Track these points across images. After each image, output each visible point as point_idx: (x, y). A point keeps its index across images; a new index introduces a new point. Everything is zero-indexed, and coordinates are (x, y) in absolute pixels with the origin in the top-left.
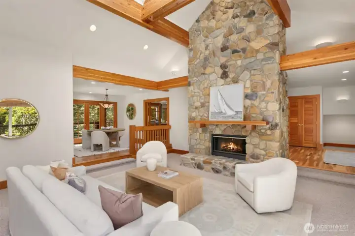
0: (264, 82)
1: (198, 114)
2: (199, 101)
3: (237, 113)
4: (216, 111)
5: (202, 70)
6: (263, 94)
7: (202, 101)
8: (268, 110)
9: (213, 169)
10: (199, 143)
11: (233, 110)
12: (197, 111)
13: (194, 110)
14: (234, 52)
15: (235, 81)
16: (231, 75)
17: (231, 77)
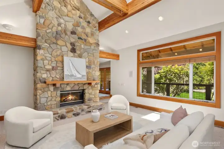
0: (94, 61)
1: (49, 76)
2: (51, 65)
3: (83, 76)
4: (70, 74)
5: (55, 41)
6: (94, 67)
7: (54, 65)
8: (95, 75)
9: (74, 114)
10: (51, 100)
11: (80, 74)
12: (48, 72)
13: (45, 72)
14: (80, 38)
15: (80, 56)
16: (78, 52)
17: (78, 53)
